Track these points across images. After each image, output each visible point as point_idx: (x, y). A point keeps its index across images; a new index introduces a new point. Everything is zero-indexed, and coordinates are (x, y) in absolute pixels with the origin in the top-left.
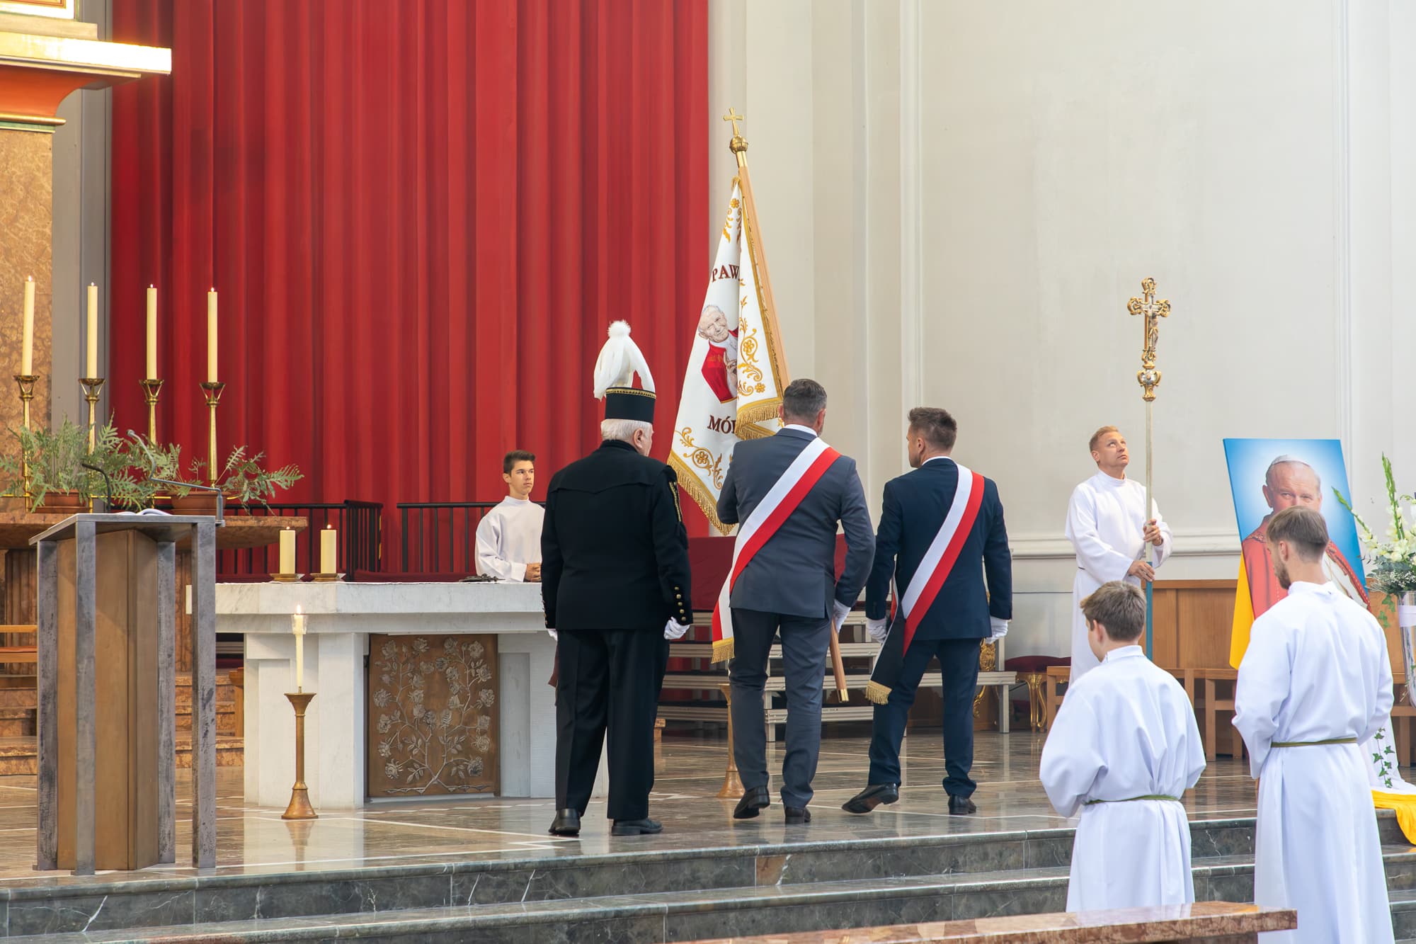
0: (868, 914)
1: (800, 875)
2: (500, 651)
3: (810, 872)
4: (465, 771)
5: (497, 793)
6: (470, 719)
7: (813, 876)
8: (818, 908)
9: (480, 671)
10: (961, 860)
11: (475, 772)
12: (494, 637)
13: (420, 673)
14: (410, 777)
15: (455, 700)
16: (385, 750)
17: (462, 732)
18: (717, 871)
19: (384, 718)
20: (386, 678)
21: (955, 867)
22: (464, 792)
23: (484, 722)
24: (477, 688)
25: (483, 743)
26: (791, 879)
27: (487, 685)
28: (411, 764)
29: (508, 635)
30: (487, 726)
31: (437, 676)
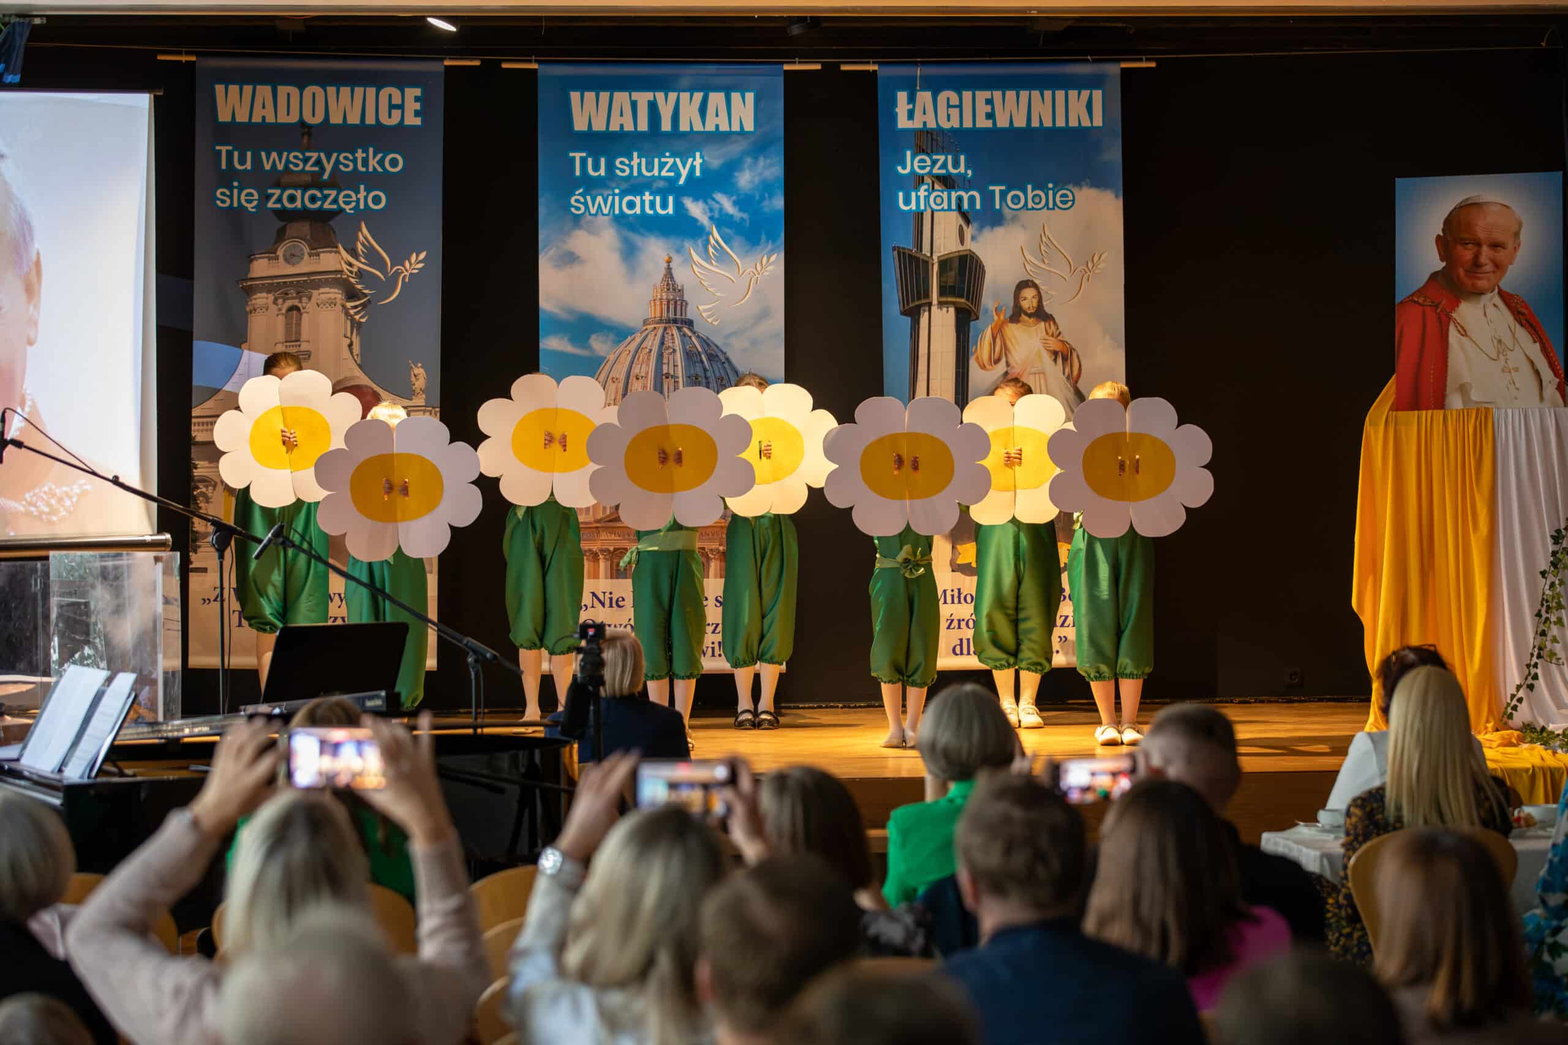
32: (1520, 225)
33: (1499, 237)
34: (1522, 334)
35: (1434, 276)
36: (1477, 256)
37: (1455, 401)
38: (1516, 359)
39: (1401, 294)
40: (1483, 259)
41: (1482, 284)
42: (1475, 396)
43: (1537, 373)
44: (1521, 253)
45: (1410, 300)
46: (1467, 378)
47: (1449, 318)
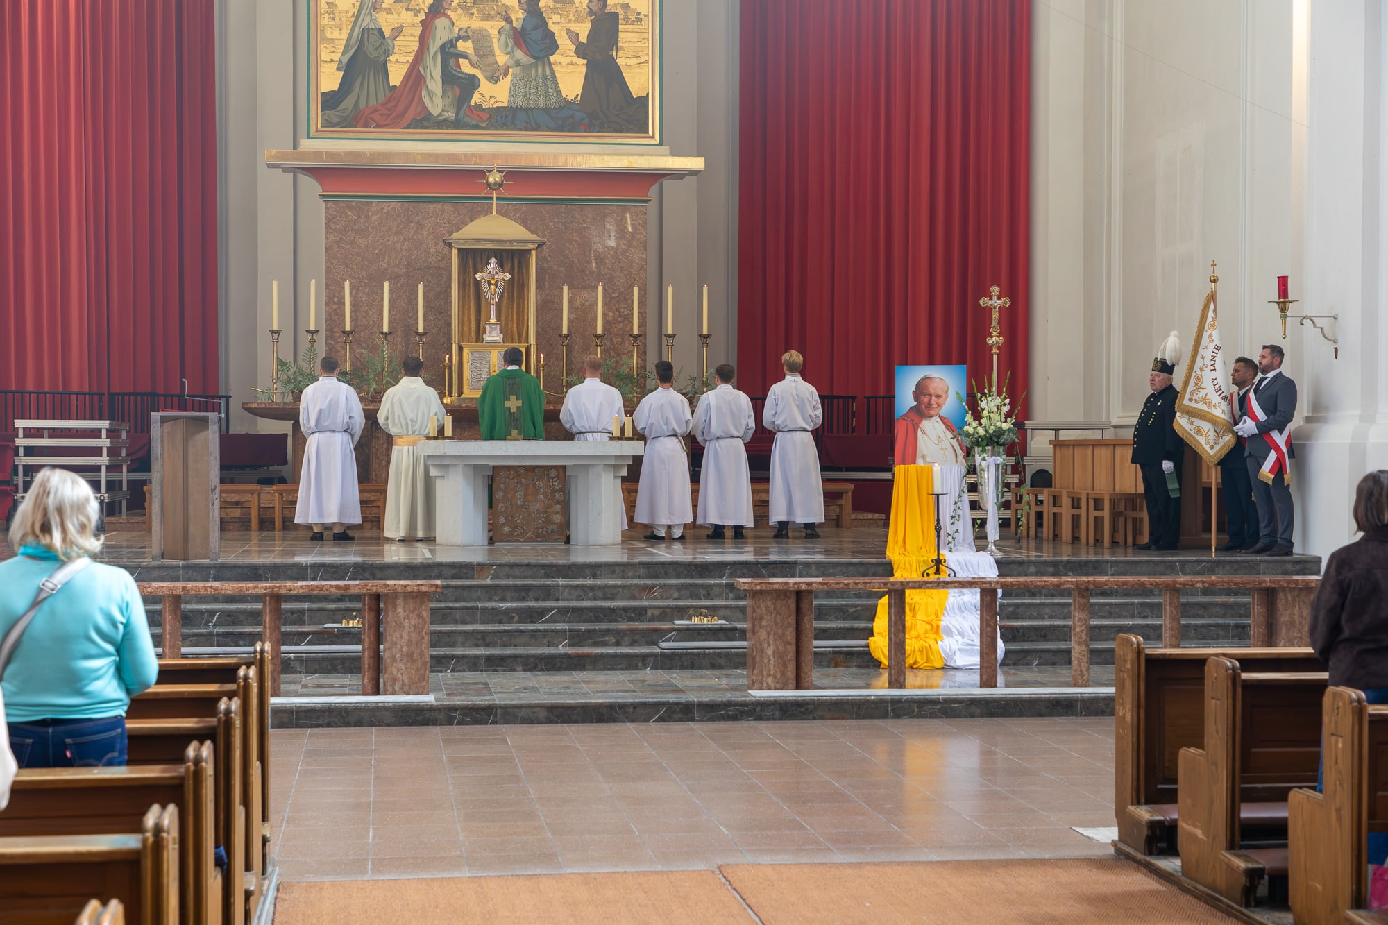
0: (509, 594)
1: (501, 576)
2: (567, 474)
3: (507, 575)
4: (547, 531)
5: (568, 541)
6: (550, 506)
7: (508, 577)
8: (479, 589)
9: (556, 484)
10: (598, 573)
11: (552, 531)
12: (564, 467)
13: (521, 483)
14: (516, 533)
15: (542, 497)
16: (502, 520)
17: (546, 512)
18: (453, 572)
19: (501, 505)
20: (502, 486)
21: (595, 576)
22: (546, 541)
23: (558, 508)
24: (554, 491)
25: (558, 519)
26: (495, 577)
27: (559, 490)
28: (516, 527)
29: (569, 466)
30: (559, 510)
31: (531, 486)
32: (948, 388)
33: (940, 393)
34: (949, 435)
35: (912, 408)
36: (930, 400)
37: (920, 462)
38: (947, 444)
39: (897, 415)
40: (933, 402)
41: (932, 413)
42: (928, 460)
43: (955, 451)
44: (948, 399)
45: (902, 418)
46: (925, 452)
47: (918, 427)
